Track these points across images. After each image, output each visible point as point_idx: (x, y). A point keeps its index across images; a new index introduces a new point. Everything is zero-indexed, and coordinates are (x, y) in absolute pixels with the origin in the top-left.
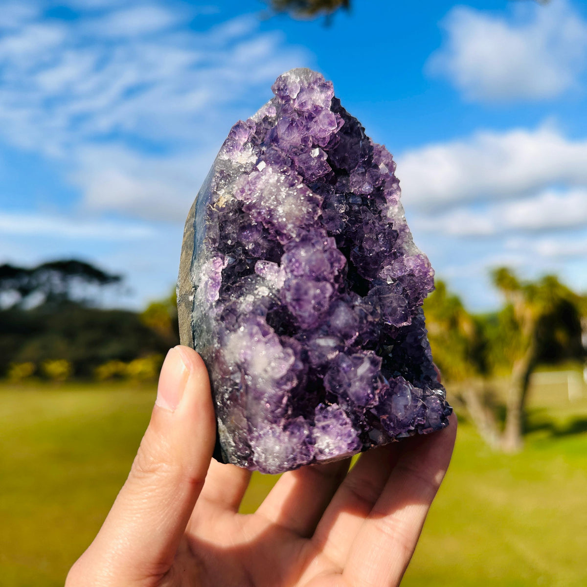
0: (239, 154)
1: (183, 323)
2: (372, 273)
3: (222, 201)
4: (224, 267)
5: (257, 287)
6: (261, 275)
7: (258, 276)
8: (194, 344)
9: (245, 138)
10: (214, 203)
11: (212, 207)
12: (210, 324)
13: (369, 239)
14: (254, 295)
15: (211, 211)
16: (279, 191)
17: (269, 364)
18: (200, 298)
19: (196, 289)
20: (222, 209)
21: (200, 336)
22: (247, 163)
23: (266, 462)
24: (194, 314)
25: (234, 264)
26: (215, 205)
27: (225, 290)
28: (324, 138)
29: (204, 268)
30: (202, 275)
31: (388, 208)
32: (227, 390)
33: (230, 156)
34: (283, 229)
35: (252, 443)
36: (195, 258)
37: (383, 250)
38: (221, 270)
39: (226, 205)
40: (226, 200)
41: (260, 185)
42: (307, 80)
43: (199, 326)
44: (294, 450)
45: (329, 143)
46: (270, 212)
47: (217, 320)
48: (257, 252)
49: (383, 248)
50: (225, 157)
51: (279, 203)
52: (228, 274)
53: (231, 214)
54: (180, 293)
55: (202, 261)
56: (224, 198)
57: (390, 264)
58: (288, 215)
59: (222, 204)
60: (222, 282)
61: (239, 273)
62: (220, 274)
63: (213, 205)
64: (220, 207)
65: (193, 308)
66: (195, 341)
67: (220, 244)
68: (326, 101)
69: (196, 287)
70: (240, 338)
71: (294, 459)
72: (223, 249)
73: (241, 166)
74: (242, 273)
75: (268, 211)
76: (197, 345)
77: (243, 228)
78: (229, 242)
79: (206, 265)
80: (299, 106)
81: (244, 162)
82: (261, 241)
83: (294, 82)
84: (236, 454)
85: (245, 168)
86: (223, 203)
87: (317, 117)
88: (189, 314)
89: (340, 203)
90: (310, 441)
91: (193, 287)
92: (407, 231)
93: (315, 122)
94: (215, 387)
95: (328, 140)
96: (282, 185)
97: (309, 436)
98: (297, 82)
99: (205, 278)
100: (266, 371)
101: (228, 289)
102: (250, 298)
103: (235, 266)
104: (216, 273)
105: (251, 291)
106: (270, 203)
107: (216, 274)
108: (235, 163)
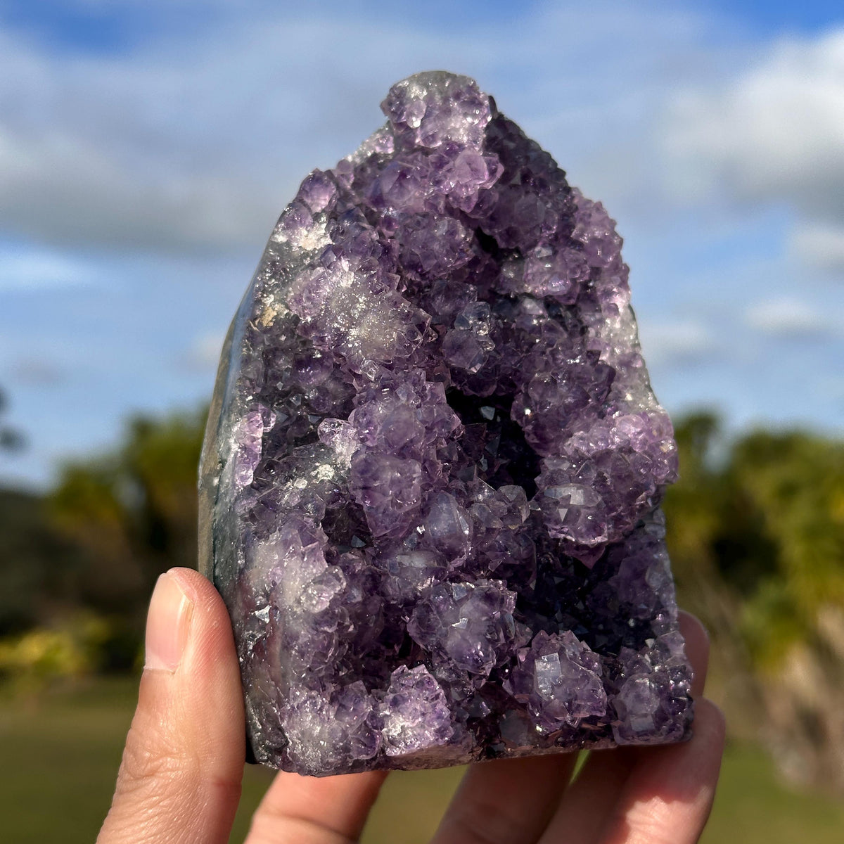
0: (304, 232)
1: (203, 524)
2: (553, 444)
3: (269, 315)
4: (269, 429)
5: (317, 464)
6: (328, 443)
7: (323, 446)
8: (214, 560)
9: (325, 200)
10: (256, 319)
11: (252, 325)
12: (235, 526)
13: (540, 382)
14: (309, 478)
15: (252, 332)
16: (354, 301)
17: (305, 590)
18: (227, 481)
19: (223, 466)
20: (267, 330)
21: (222, 546)
22: (315, 249)
23: (303, 754)
24: (218, 508)
25: (287, 424)
26: (257, 322)
27: (265, 468)
28: (469, 198)
29: (235, 429)
30: (232, 441)
31: (601, 321)
32: (253, 636)
33: (290, 236)
34: (357, 367)
35: (284, 724)
36: (225, 411)
37: (569, 402)
38: (261, 435)
39: (274, 322)
40: (276, 314)
41: (326, 290)
42: (441, 93)
43: (222, 530)
44: (345, 735)
45: (477, 206)
46: (341, 337)
47: (246, 520)
48: (324, 405)
49: (569, 400)
50: (281, 238)
51: (353, 322)
52: (274, 442)
53: (283, 338)
54: (203, 472)
55: (233, 417)
56: (273, 309)
57: (586, 428)
58: (365, 344)
59: (268, 320)
60: (262, 454)
61: (297, 439)
62: (260, 441)
63: (253, 321)
64: (265, 325)
65: (217, 499)
66: (216, 556)
67: (264, 389)
68: (473, 130)
69: (223, 462)
70: (271, 549)
71: (346, 749)
72: (269, 397)
73: (306, 255)
74: (302, 439)
75: (335, 336)
76: (217, 562)
77: (299, 364)
78: (280, 385)
79: (239, 424)
80: (424, 140)
81: (309, 248)
82: (331, 386)
83: (417, 97)
84: (264, 743)
85: (312, 258)
86: (270, 318)
87: (451, 163)
88: (211, 509)
89: (480, 319)
90: (375, 724)
91: (220, 462)
92: (638, 365)
93: (449, 171)
94: (237, 631)
95: (475, 200)
96: (360, 291)
97: (373, 716)
98: (421, 98)
99: (235, 447)
100: (298, 601)
101: (271, 466)
102: (302, 484)
103: (287, 427)
104: (254, 439)
105: (303, 472)
106: (339, 323)
107: (253, 442)
108: (297, 249)
